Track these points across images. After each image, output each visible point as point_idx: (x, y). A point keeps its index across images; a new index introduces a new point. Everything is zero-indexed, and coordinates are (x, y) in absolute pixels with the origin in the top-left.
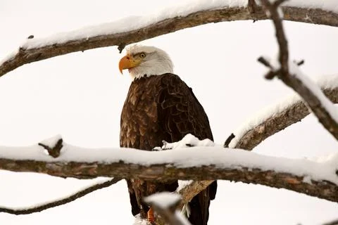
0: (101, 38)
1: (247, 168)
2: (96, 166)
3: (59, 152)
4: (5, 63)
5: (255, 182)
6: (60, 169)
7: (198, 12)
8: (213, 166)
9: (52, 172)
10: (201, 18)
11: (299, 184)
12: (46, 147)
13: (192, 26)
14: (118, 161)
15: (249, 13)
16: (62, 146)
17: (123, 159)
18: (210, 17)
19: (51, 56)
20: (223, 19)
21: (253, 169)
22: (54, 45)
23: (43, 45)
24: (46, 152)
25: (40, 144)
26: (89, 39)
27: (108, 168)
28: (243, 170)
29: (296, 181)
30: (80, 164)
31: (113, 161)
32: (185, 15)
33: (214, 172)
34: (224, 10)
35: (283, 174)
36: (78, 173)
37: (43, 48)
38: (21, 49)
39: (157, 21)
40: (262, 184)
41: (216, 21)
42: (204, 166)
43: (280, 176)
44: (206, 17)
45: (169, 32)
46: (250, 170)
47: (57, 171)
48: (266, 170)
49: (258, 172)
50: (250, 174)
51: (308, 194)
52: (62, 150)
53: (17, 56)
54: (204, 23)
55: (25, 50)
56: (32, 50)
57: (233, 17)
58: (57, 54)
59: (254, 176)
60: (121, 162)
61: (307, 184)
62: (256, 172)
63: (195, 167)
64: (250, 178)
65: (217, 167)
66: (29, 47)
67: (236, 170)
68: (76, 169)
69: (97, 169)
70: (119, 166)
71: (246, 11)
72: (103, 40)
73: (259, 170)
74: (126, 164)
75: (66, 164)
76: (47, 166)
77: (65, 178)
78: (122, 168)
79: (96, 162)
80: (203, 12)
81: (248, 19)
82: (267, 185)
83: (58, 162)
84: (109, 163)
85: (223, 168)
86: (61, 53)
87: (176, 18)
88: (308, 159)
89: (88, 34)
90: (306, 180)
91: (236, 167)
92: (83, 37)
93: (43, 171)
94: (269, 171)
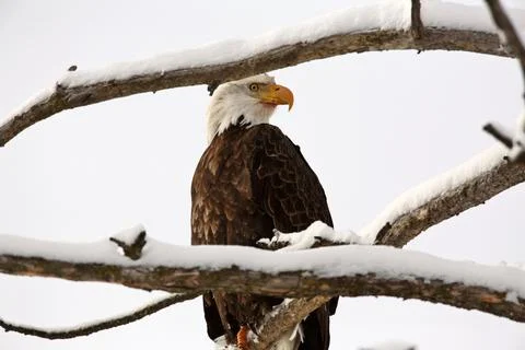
0: (183, 73)
1: (422, 279)
2: (197, 273)
3: (140, 251)
4: (34, 108)
5: (434, 300)
6: (142, 278)
7: (332, 36)
8: (372, 275)
9: (130, 282)
10: (338, 45)
11: (499, 304)
12: (120, 244)
13: (322, 57)
14: (230, 267)
15: (411, 39)
16: (145, 242)
17: (237, 264)
18: (351, 44)
19: (106, 98)
20: (371, 48)
21: (432, 281)
22: (110, 82)
23: (93, 82)
24: (121, 250)
25: (112, 239)
26: (166, 73)
27: (215, 277)
28: (416, 282)
29: (495, 300)
30: (173, 270)
31: (223, 266)
32: (314, 40)
33: (374, 284)
34: (373, 34)
35: (475, 288)
36: (169, 284)
37: (93, 86)
38: (59, 86)
39: (269, 48)
40: (444, 303)
41: (359, 51)
42: (359, 275)
43: (472, 291)
44: (346, 43)
45: (288, 65)
46: (426, 282)
47: (139, 281)
48: (451, 281)
49: (440, 284)
50: (428, 287)
51: (512, 318)
52: (145, 248)
53: (52, 98)
54: (342, 52)
55: (65, 89)
56: (77, 89)
57: (387, 45)
58: (115, 96)
59: (433, 291)
60: (235, 268)
61: (512, 303)
62: (436, 285)
63: (345, 277)
64: (426, 294)
65: (377, 277)
66: (72, 85)
67: (406, 282)
68: (166, 278)
69: (199, 279)
70: (232, 275)
71: (407, 37)
72: (187, 76)
73: (442, 281)
74: (243, 271)
75: (152, 269)
76: (123, 273)
77: (150, 290)
78: (236, 277)
79: (197, 268)
80: (340, 36)
81: (409, 48)
82: (452, 305)
83: (140, 266)
84: (217, 269)
85: (387, 278)
86: (121, 94)
87: (299, 45)
88: (509, 265)
89: (164, 66)
90: (511, 298)
91: (406, 278)
92: (156, 70)
93: (117, 280)
94: (456, 284)
